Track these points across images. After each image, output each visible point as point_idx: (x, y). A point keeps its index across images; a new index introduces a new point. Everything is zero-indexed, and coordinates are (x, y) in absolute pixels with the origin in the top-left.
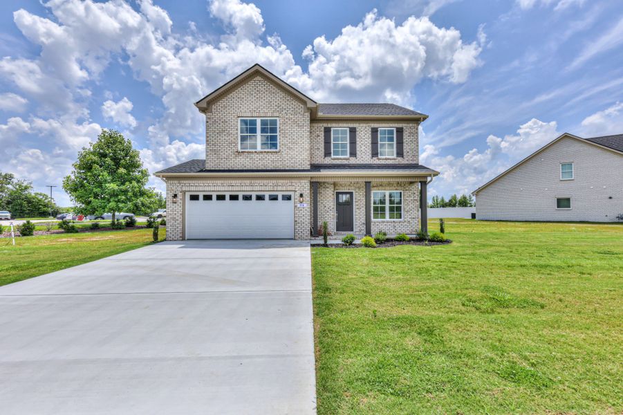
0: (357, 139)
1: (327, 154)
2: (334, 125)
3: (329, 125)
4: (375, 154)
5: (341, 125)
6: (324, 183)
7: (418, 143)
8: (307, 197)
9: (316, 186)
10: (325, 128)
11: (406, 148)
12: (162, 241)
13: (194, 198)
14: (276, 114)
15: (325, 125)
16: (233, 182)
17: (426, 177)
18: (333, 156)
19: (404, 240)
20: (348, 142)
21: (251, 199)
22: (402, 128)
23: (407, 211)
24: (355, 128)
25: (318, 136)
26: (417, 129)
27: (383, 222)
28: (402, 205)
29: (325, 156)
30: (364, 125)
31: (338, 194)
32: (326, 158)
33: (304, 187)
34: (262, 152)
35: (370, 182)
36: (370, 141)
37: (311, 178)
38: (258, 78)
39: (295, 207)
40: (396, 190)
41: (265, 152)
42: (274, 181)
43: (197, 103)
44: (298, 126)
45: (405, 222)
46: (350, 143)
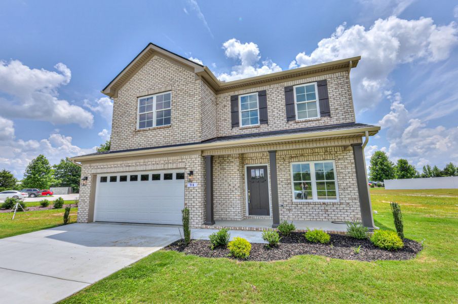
0: (268, 103)
1: (235, 124)
2: (241, 92)
3: (236, 93)
4: (291, 117)
5: (248, 91)
6: (229, 156)
7: (350, 95)
8: (198, 177)
9: (210, 162)
10: (232, 97)
11: (333, 104)
12: (72, 223)
13: (104, 179)
14: (169, 88)
15: (232, 94)
16: (130, 162)
17: (359, 136)
18: (241, 126)
20: (258, 108)
21: (159, 179)
22: (325, 81)
23: (344, 189)
24: (265, 91)
25: (225, 106)
26: (348, 78)
27: (309, 204)
28: (335, 180)
29: (233, 127)
30: (276, 86)
31: (249, 169)
32: (234, 129)
33: (195, 163)
34: (158, 128)
35: (275, 152)
36: (283, 102)
38: (156, 57)
39: (186, 186)
40: (324, 160)
41: (160, 128)
42: (165, 159)
43: (103, 90)
44: (190, 96)
45: (341, 204)
46: (260, 109)
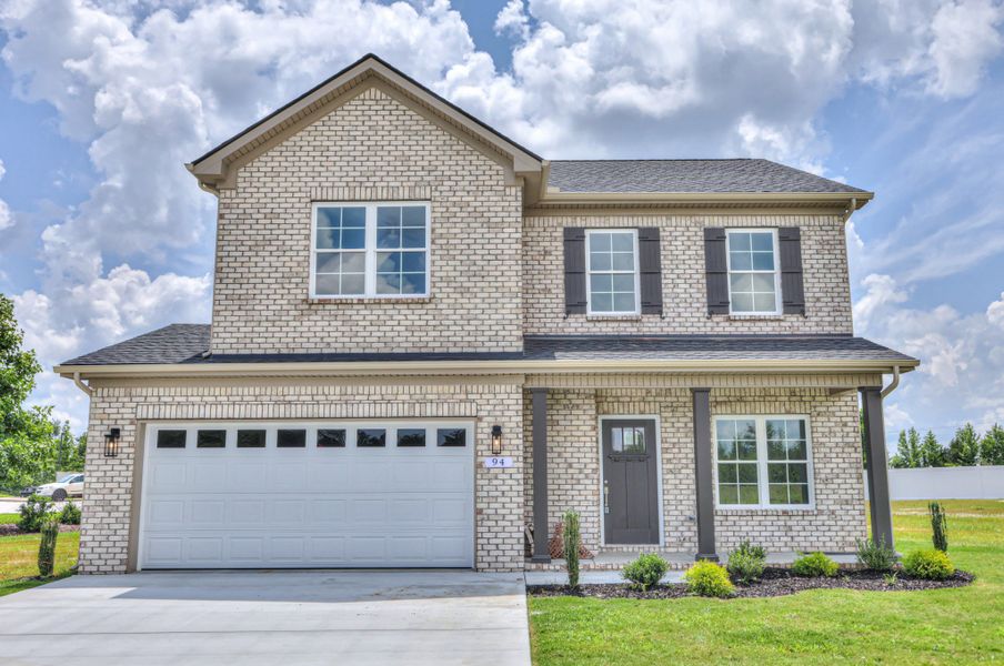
0: (664, 262)
1: (574, 304)
2: (593, 221)
3: (579, 223)
4: (718, 303)
5: (612, 221)
6: (566, 392)
7: (845, 271)
8: (515, 439)
9: (540, 405)
10: (567, 231)
11: (812, 286)
13: (171, 440)
14: (420, 193)
15: (568, 222)
16: (291, 391)
18: (590, 313)
19: (821, 573)
20: (636, 270)
21: (343, 444)
22: (796, 229)
23: (826, 481)
24: (655, 231)
25: (546, 253)
26: (842, 232)
27: (752, 514)
28: (809, 461)
29: (568, 313)
30: (684, 221)
31: (608, 426)
32: (572, 319)
33: (505, 405)
34: (378, 303)
35: (707, 390)
36: (701, 265)
37: (527, 377)
38: (374, 92)
40: (788, 413)
41: (388, 302)
42: (415, 389)
43: (196, 163)
44: (489, 225)
45: (821, 512)
46: (643, 273)
